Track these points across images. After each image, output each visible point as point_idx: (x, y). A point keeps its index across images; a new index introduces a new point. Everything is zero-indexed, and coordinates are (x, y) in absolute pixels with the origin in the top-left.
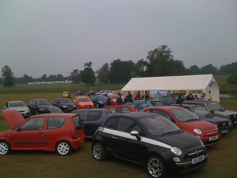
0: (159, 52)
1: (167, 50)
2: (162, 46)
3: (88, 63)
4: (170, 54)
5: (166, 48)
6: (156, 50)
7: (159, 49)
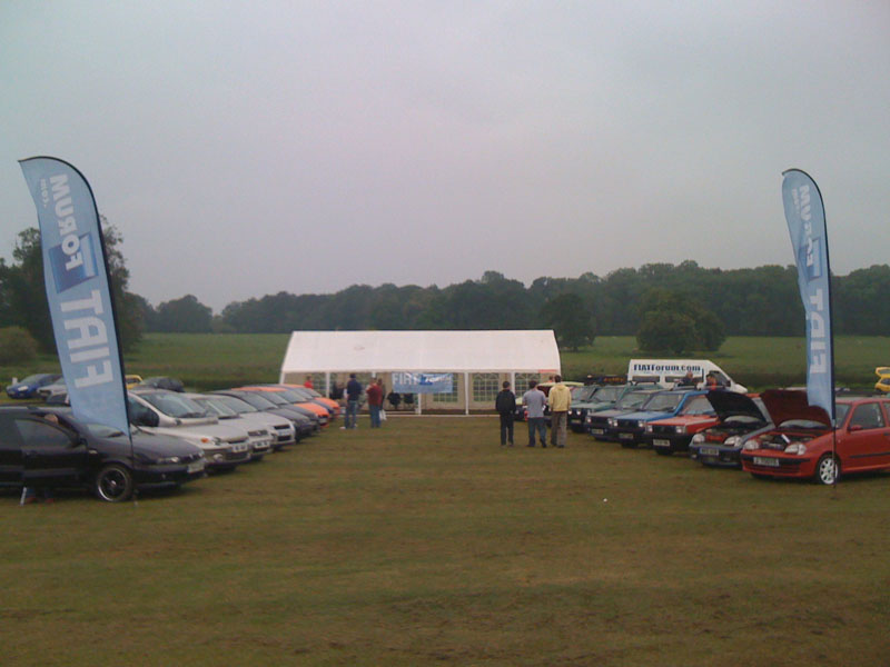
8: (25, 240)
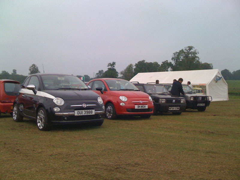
0: (185, 53)
1: (193, 51)
2: (188, 47)
3: (111, 63)
4: (196, 55)
5: (192, 49)
6: (182, 51)
7: (185, 50)
8: (175, 55)
